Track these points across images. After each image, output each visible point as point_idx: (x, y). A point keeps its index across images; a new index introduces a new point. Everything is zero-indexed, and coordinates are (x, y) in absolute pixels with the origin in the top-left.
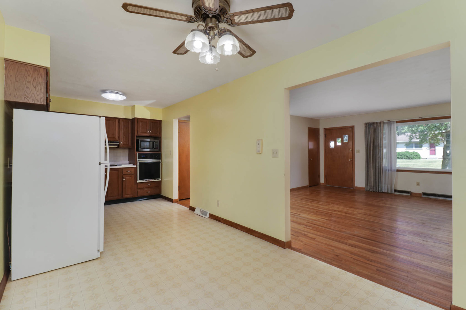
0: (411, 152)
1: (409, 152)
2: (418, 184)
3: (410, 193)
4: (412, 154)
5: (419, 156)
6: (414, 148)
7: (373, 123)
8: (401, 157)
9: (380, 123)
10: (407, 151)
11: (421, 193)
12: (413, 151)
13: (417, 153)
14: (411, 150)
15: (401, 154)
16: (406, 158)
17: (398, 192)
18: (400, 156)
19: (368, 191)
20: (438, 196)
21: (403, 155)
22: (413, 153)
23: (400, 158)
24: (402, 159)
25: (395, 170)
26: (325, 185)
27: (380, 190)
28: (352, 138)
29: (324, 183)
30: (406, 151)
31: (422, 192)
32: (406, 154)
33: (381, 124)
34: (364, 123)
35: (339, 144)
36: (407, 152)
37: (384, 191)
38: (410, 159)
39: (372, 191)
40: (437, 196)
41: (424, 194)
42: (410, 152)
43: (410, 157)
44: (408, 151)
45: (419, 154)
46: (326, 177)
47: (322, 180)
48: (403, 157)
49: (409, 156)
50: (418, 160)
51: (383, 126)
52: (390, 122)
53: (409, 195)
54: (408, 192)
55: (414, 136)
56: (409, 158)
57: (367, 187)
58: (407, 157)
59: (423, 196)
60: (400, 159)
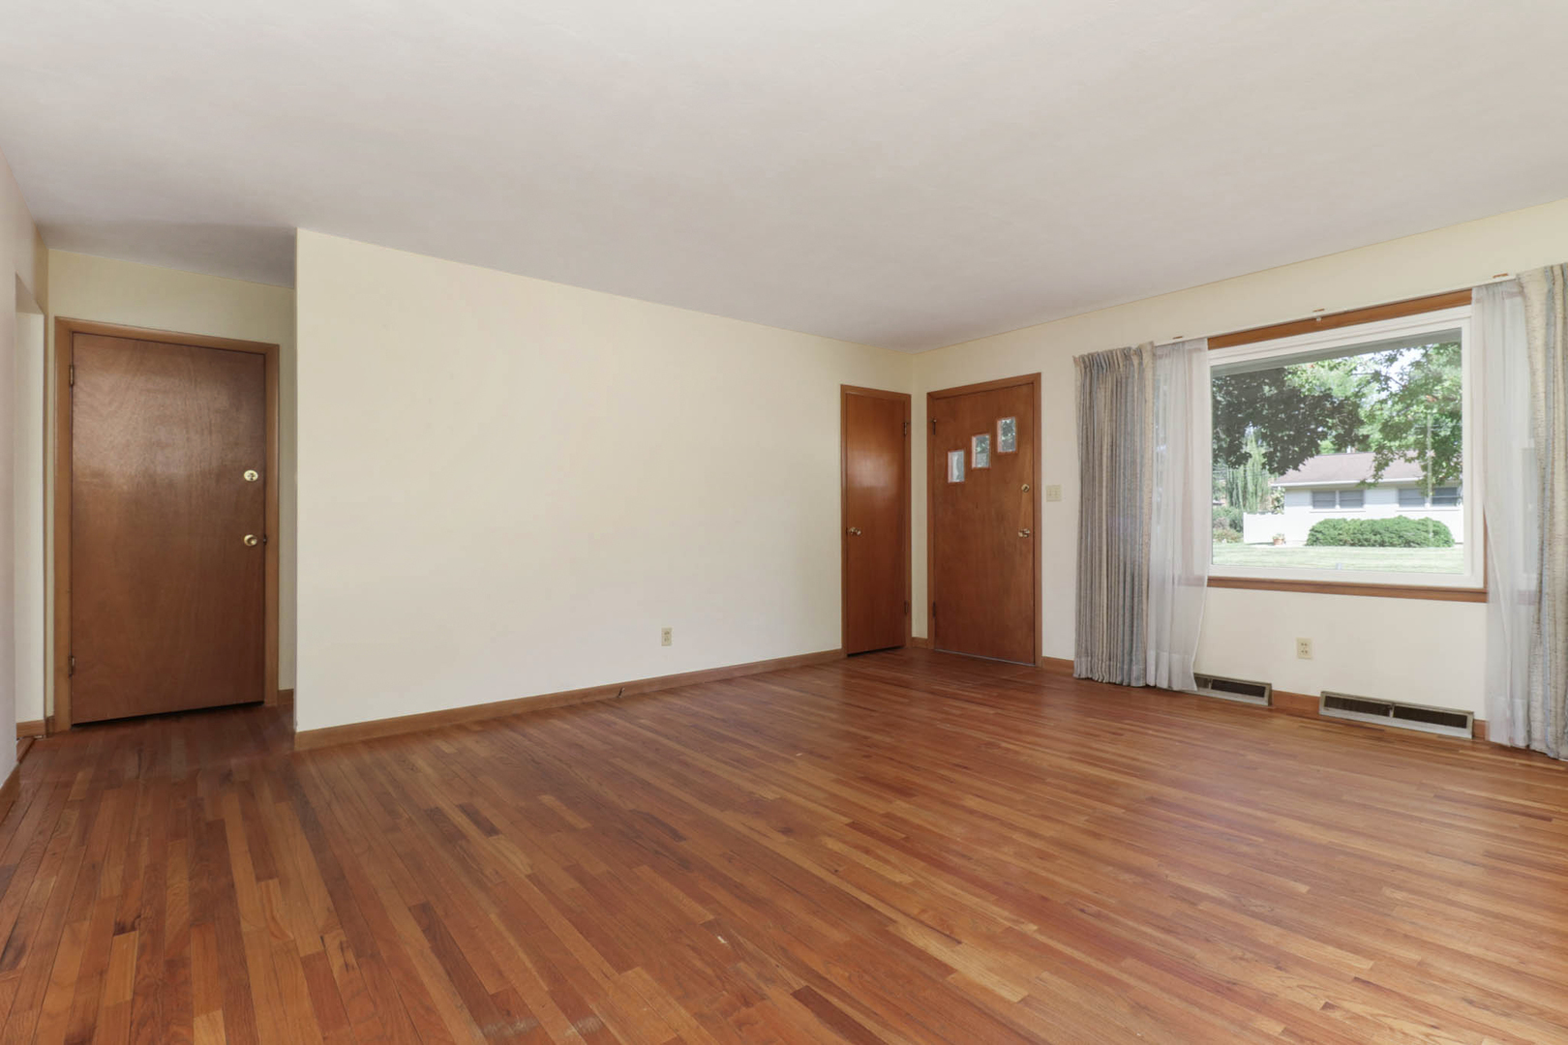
0: (1417, 519)
1: (1409, 521)
2: (1304, 649)
3: (1267, 693)
4: (1420, 527)
5: (1447, 533)
6: (1428, 505)
7: (1111, 352)
8: (1378, 537)
9: (1139, 352)
10: (1400, 517)
11: (1318, 694)
12: (1423, 517)
13: (1437, 524)
14: (1415, 513)
15: (1377, 527)
16: (1396, 540)
17: (1213, 688)
18: (1375, 535)
19: (1088, 679)
20: (1396, 715)
21: (1387, 529)
22: (1424, 523)
23: (1376, 541)
24: (1382, 544)
25: (1201, 579)
26: (931, 647)
27: (1135, 674)
28: (1029, 432)
29: (926, 640)
30: (1397, 515)
31: (1323, 692)
32: (1396, 527)
33: (1144, 355)
34: (1075, 359)
35: (980, 461)
36: (1400, 520)
37: (1152, 684)
38: (1410, 546)
39: (1102, 682)
40: (1392, 713)
41: (1332, 701)
42: (1412, 518)
43: (1413, 538)
44: (1404, 514)
45: (1445, 527)
46: (935, 610)
47: (919, 626)
48: (1387, 539)
49: (1409, 535)
50: (1444, 551)
51: (1154, 368)
52: (1183, 342)
53: (1262, 702)
54: (1257, 690)
55: (1394, 449)
56: (1408, 544)
57: (1083, 659)
58: (1400, 537)
59: (1324, 711)
60: (1374, 545)
